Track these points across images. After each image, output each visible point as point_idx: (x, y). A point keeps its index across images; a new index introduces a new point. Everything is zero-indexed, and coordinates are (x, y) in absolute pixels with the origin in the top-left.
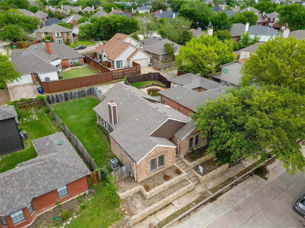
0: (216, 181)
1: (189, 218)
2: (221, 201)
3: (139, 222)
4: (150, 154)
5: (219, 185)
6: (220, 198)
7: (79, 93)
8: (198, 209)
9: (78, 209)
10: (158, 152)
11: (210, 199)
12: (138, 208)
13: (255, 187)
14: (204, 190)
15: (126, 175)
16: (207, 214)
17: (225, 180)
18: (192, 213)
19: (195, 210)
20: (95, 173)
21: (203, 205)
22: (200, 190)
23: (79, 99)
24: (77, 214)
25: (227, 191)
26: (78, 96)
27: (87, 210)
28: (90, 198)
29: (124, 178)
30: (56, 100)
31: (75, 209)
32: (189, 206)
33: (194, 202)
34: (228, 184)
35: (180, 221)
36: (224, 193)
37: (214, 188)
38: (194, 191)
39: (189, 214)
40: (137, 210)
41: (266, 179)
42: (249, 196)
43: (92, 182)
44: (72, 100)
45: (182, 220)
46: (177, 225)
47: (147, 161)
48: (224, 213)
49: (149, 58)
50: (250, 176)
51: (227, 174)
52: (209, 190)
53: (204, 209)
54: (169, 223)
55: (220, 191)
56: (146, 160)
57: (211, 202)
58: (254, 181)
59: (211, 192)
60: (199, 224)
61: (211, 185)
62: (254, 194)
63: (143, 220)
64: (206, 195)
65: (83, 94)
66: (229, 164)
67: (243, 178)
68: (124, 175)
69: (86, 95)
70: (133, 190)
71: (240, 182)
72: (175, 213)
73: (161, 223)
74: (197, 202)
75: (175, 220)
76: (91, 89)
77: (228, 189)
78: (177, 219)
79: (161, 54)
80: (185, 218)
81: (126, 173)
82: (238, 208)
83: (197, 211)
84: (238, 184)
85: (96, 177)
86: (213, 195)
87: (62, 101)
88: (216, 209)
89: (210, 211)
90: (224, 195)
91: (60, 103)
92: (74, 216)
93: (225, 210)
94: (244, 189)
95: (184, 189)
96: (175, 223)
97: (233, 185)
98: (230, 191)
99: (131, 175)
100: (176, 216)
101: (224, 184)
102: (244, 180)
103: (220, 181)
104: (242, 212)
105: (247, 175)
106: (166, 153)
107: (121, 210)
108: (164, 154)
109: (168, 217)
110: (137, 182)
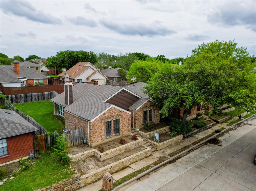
0: (173, 149)
1: (149, 177)
2: (180, 162)
3: (91, 183)
4: (105, 114)
5: (177, 151)
6: (179, 160)
7: (39, 96)
8: (158, 169)
9: (18, 171)
10: (113, 114)
11: (169, 161)
12: (91, 168)
13: (211, 151)
14: (162, 156)
15: (79, 141)
16: (168, 173)
17: (182, 148)
18: (152, 173)
19: (155, 170)
20: (43, 136)
21: (163, 167)
22: (158, 155)
23: (38, 102)
24: (14, 175)
25: (185, 155)
26: (38, 99)
27: (29, 172)
28: (34, 162)
29: (76, 144)
30: (15, 101)
31: (14, 171)
32: (147, 168)
33: (153, 164)
34: (185, 150)
35: (139, 180)
36: (182, 157)
37: (172, 153)
38: (151, 157)
39: (148, 174)
40: (89, 170)
41: (220, 146)
42: (208, 157)
43: (39, 148)
44: (31, 102)
45: (141, 179)
46: (135, 183)
47: (102, 122)
48: (186, 171)
49: (106, 79)
50: (205, 144)
51: (183, 143)
52: (167, 155)
53: (164, 169)
54: (126, 181)
55: (178, 155)
56: (101, 120)
57: (171, 164)
58: (209, 147)
59: (169, 157)
60: (160, 181)
61: (169, 152)
62: (212, 155)
63: (96, 181)
64: (164, 159)
65: (43, 97)
66: (183, 135)
67: (198, 146)
68: (77, 141)
69: (46, 99)
70: (85, 152)
71: (196, 149)
72: (133, 173)
73: (117, 182)
74: (155, 164)
75: (133, 179)
76: (51, 93)
77: (186, 154)
78: (136, 178)
79: (115, 77)
80: (144, 177)
81: (79, 139)
82: (199, 166)
83: (157, 171)
84: (194, 150)
85: (45, 142)
86: (171, 159)
87: (21, 102)
88: (177, 168)
89: (171, 170)
90: (182, 158)
91: (19, 103)
92: (11, 177)
93: (187, 168)
94: (202, 153)
95: (141, 153)
96: (133, 182)
97: (189, 151)
98: (188, 155)
99: (85, 140)
100: (134, 175)
101: (182, 150)
102: (200, 147)
103: (177, 149)
104: (204, 169)
105: (201, 144)
106: (121, 118)
107: (71, 170)
108: (120, 119)
109: (125, 177)
110: (91, 147)
